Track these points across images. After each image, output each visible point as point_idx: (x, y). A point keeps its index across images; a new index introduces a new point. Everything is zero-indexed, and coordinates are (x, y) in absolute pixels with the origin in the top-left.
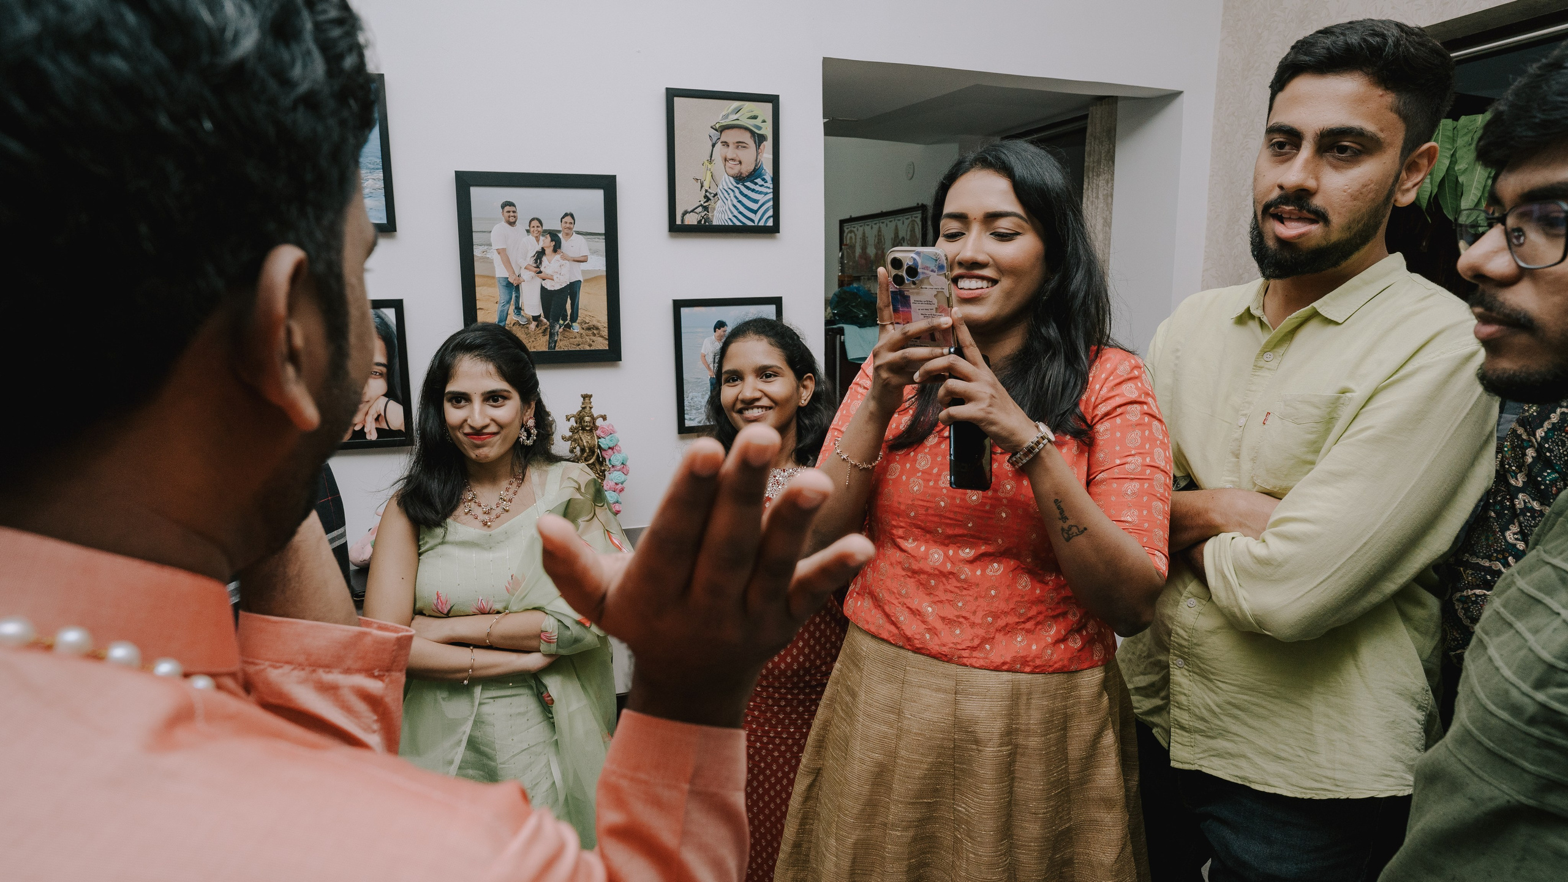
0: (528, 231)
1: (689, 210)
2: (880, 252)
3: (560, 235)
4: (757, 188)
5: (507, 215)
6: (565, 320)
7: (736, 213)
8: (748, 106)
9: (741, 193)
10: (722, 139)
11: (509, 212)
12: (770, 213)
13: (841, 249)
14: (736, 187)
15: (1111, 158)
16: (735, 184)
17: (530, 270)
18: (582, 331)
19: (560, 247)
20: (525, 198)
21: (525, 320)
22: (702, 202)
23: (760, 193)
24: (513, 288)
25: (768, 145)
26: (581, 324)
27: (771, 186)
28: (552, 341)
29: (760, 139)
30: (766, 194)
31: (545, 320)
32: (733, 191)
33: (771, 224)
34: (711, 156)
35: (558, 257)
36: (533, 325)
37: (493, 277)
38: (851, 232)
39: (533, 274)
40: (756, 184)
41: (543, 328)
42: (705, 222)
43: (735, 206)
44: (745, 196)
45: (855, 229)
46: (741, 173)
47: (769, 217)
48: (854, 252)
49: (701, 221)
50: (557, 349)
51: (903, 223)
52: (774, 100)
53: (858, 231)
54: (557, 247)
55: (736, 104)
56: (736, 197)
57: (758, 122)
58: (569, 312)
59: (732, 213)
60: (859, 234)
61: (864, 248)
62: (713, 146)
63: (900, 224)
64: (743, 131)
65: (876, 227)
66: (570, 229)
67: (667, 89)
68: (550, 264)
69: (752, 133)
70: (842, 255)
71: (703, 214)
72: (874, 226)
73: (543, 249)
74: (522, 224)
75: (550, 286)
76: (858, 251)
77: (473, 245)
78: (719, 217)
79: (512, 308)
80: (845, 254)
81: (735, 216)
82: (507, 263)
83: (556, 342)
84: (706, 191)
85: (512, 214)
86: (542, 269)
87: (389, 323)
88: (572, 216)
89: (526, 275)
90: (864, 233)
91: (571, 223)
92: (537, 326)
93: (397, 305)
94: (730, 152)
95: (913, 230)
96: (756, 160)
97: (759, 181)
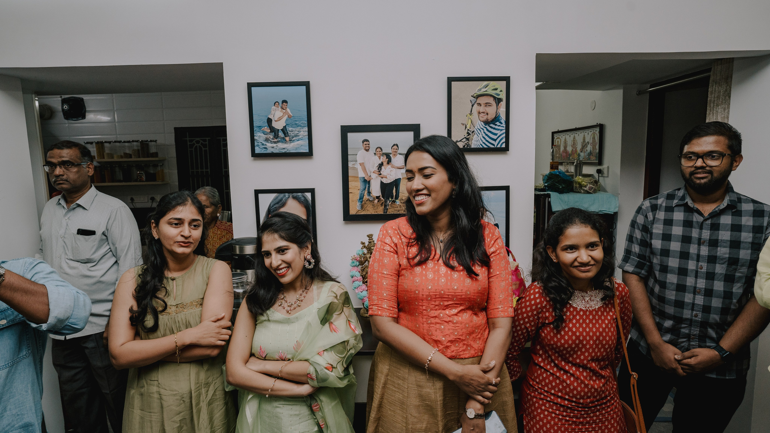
0: (375, 154)
1: (459, 140)
2: (574, 150)
3: (391, 155)
4: (497, 127)
5: (365, 146)
6: (392, 198)
7: (484, 141)
8: (492, 84)
9: (488, 130)
10: (477, 102)
11: (366, 144)
12: (504, 140)
13: (552, 148)
14: (485, 127)
15: (728, 95)
16: (484, 126)
17: (376, 173)
18: (401, 204)
19: (391, 162)
20: (374, 137)
21: (372, 198)
22: (466, 136)
23: (498, 130)
24: (367, 182)
25: (503, 104)
26: (400, 200)
27: (505, 126)
28: (386, 209)
29: (498, 101)
30: (502, 130)
31: (382, 198)
32: (483, 129)
33: (504, 147)
34: (471, 112)
35: (389, 166)
36: (376, 201)
37: (358, 177)
38: (558, 138)
39: (377, 175)
40: (496, 125)
41: (381, 202)
42: (467, 147)
43: (484, 137)
44: (490, 132)
45: (560, 137)
46: (488, 120)
47: (503, 143)
48: (560, 149)
49: (465, 146)
50: (388, 213)
51: (588, 134)
52: (507, 79)
53: (561, 139)
54: (389, 162)
55: (485, 83)
56: (484, 133)
57: (498, 92)
58: (394, 194)
59: (482, 141)
60: (563, 140)
61: (565, 147)
62: (473, 106)
63: (586, 134)
64: (489, 97)
65: (572, 136)
66: (396, 152)
67: (448, 78)
68: (386, 170)
69: (495, 98)
70: (553, 151)
71: (466, 142)
72: (571, 135)
73: (382, 163)
74: (372, 150)
75: (385, 181)
76: (562, 149)
77: (348, 161)
78: (474, 144)
79: (366, 192)
80: (555, 151)
81: (484, 143)
82: (364, 170)
83: (387, 209)
84: (468, 130)
85: (367, 145)
86: (381, 173)
87: (308, 200)
88: (397, 145)
89: (374, 176)
90: (565, 139)
91: (396, 149)
92: (378, 201)
93: (312, 191)
94: (482, 109)
95: (594, 138)
96: (496, 112)
97: (498, 123)
